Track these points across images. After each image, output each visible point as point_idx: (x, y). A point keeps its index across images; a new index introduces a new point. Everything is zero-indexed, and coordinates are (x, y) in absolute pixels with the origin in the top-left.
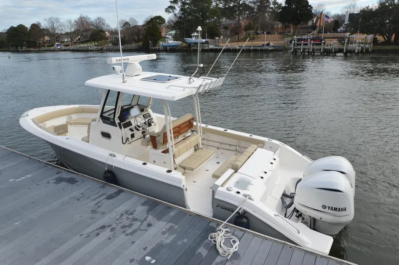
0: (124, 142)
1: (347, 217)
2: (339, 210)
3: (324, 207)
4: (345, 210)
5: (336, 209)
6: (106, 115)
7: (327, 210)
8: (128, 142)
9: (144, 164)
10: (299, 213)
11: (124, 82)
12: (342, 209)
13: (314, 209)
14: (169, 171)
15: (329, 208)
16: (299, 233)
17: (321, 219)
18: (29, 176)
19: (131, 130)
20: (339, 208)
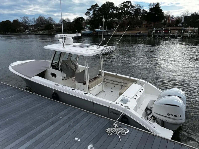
0: (63, 79)
1: (182, 120)
2: (177, 116)
3: (168, 114)
4: (180, 116)
5: (175, 116)
6: (54, 65)
7: (170, 116)
8: (65, 79)
9: (73, 89)
10: (155, 118)
11: (64, 47)
12: (179, 116)
13: (163, 116)
14: (86, 93)
15: (171, 115)
16: (154, 127)
17: (167, 121)
18: (13, 96)
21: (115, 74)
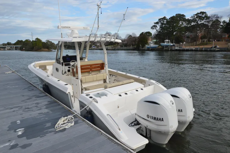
0: (63, 73)
1: (165, 127)
2: (157, 120)
3: (148, 116)
4: (163, 120)
5: (155, 118)
8: (65, 75)
9: (59, 81)
11: (62, 38)
12: (160, 120)
13: (143, 118)
14: (66, 85)
15: (151, 117)
16: (120, 130)
17: (147, 126)
19: (69, 68)
20: (157, 118)
21: (124, 73)
